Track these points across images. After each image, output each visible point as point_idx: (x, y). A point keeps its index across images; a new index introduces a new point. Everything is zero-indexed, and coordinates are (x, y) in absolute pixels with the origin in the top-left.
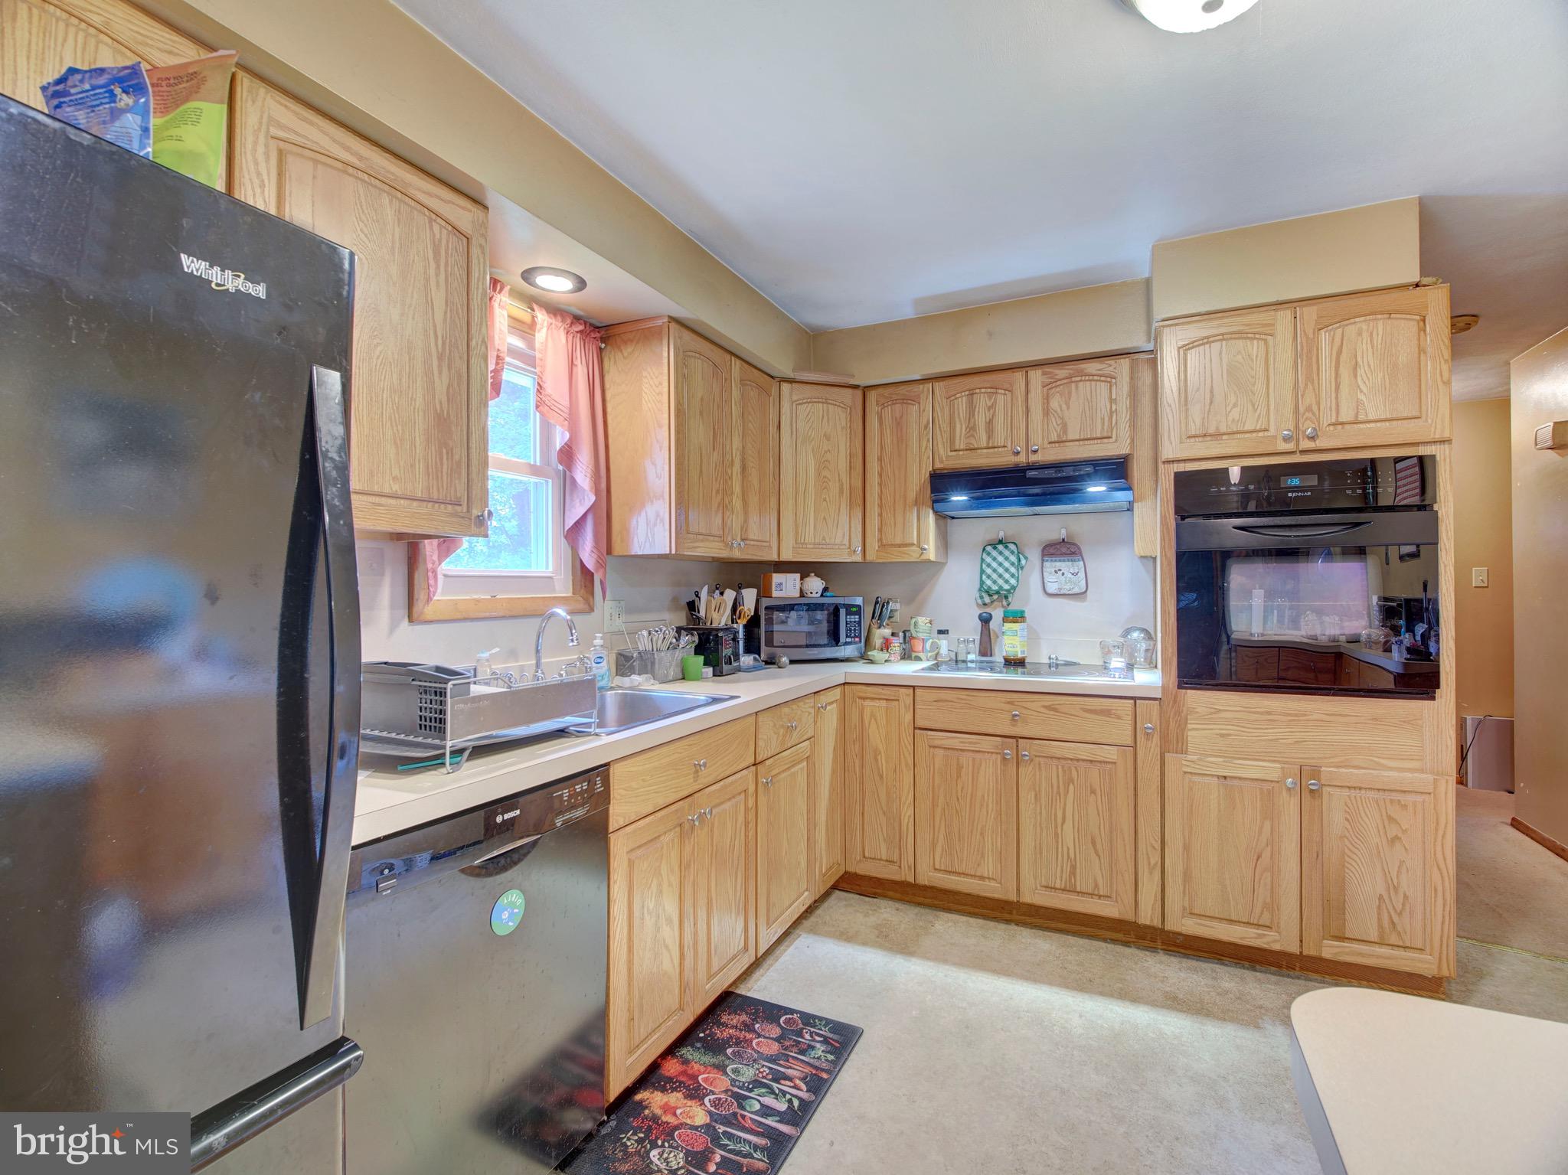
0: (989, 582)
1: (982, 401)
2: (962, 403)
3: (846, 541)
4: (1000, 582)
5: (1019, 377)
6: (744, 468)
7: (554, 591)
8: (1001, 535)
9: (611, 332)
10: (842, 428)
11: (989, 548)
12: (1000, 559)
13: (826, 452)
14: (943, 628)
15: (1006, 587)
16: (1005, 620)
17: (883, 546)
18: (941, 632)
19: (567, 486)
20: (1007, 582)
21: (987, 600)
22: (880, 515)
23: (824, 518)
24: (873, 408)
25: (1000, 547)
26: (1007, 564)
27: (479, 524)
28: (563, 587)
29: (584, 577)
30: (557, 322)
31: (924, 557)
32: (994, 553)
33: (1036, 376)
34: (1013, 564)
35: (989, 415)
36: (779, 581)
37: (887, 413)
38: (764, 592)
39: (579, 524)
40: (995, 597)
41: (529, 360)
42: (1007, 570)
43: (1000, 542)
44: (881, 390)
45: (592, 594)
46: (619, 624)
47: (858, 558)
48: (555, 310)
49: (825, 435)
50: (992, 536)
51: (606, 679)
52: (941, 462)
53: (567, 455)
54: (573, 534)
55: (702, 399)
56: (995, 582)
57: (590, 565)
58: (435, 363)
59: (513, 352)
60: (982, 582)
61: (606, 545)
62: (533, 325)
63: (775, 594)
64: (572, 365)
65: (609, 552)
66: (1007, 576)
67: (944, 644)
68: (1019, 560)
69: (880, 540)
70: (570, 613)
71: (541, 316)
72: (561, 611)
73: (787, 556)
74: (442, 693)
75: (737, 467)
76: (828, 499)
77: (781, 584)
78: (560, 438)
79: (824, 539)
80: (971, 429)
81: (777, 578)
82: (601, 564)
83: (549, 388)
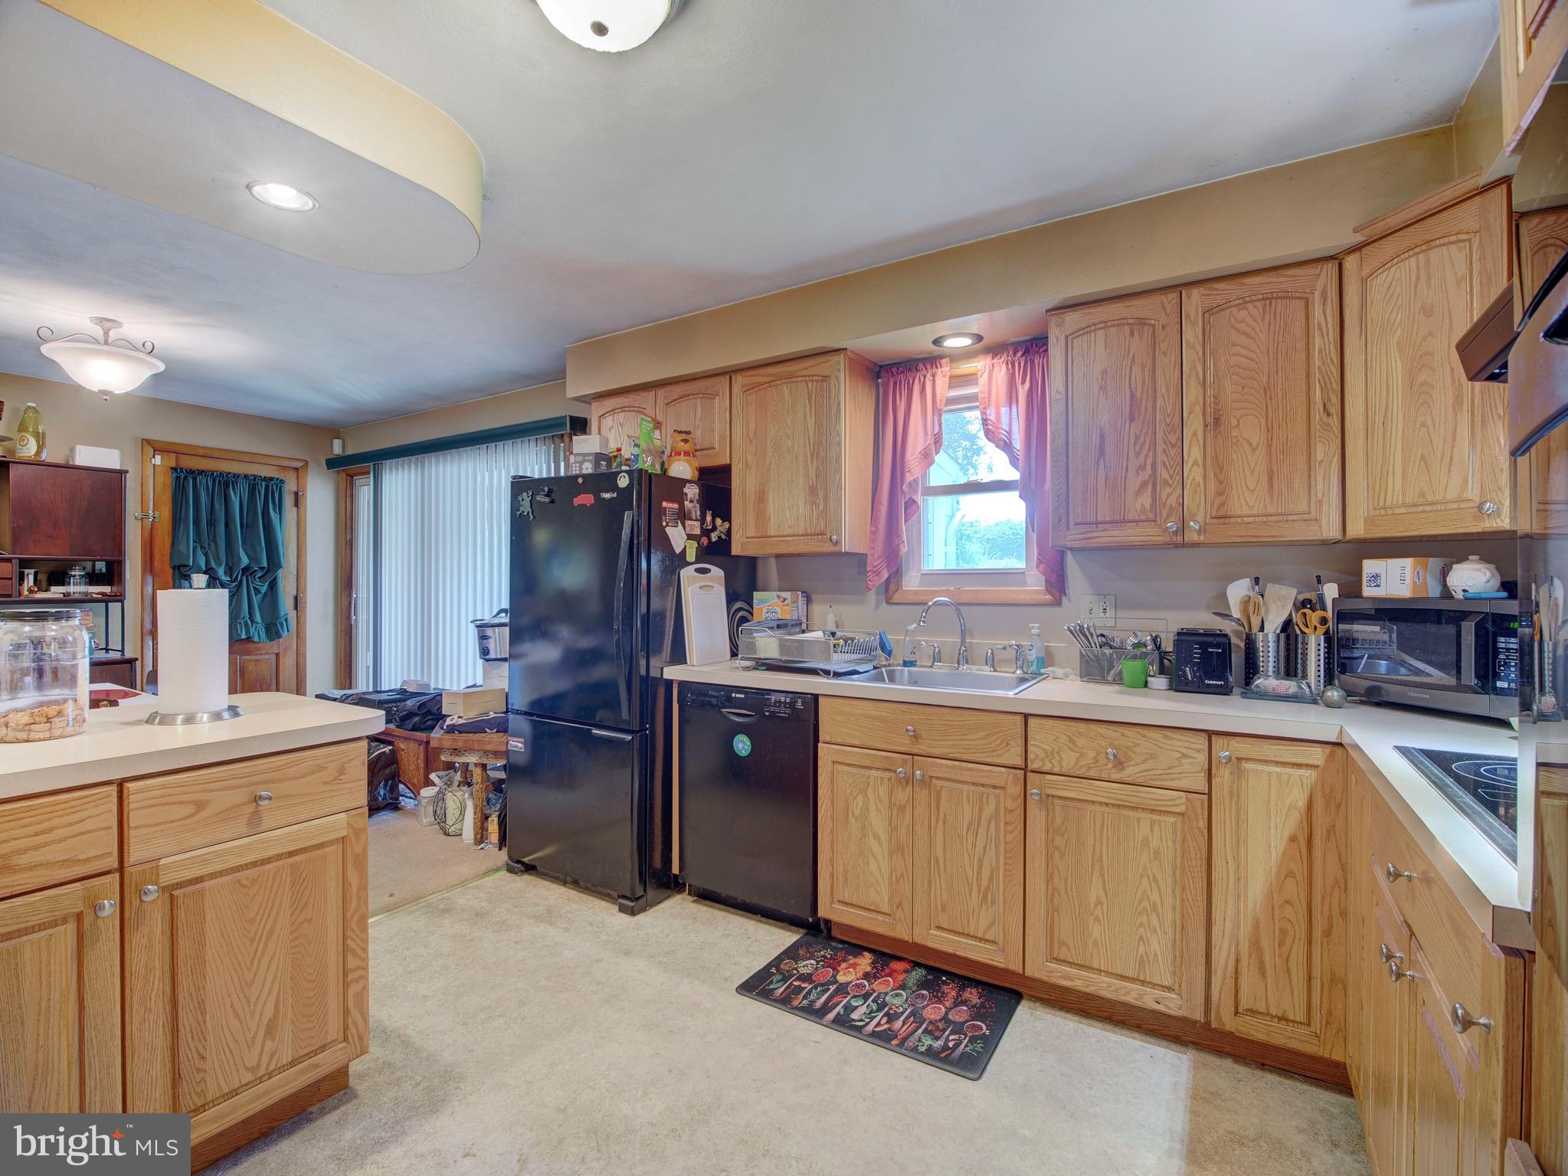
7: (1025, 585)
10: (1459, 282)
13: (1424, 339)
23: (1423, 458)
28: (1036, 581)
36: (1374, 572)
49: (1423, 308)
51: (1035, 666)
58: (809, 459)
62: (977, 373)
63: (1368, 591)
64: (1011, 388)
71: (983, 363)
73: (1356, 531)
76: (1429, 423)
77: (1376, 577)
79: (1422, 494)
81: (1370, 566)
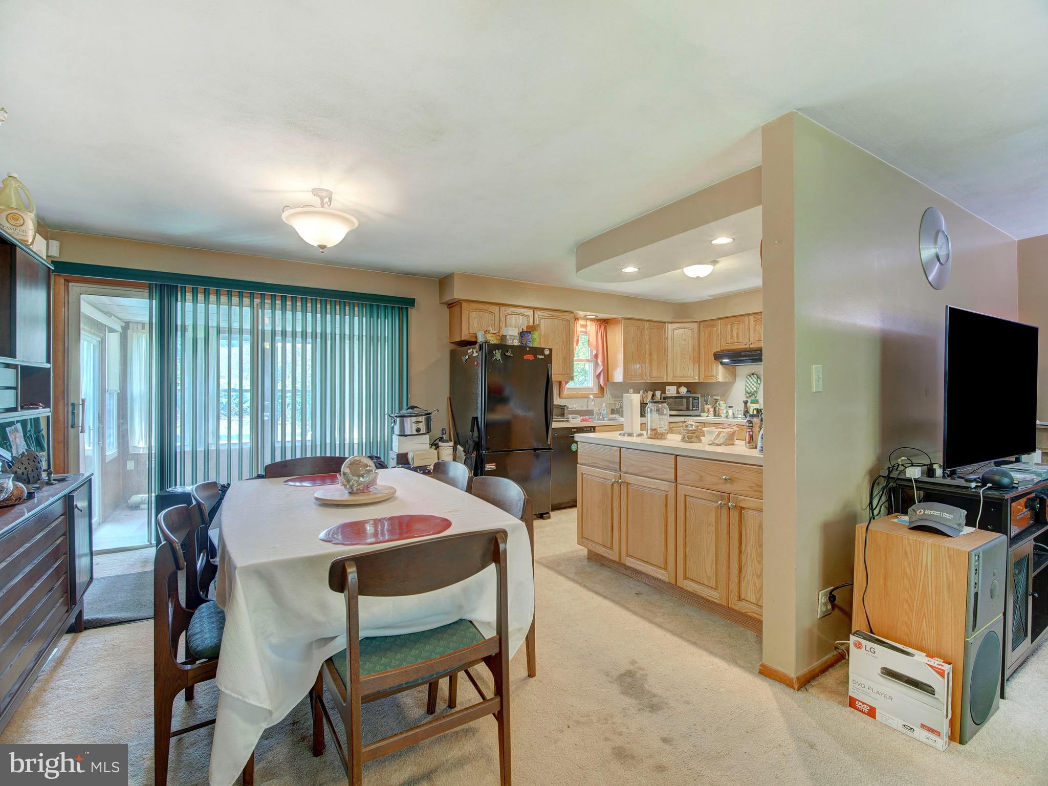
0: (747, 389)
1: (735, 326)
2: (729, 327)
3: (692, 375)
4: (751, 389)
5: (747, 318)
6: (650, 354)
7: (593, 391)
8: (754, 371)
9: (608, 321)
10: (691, 337)
11: (748, 377)
12: (751, 380)
13: (684, 345)
14: (730, 406)
15: (753, 391)
16: (751, 403)
17: (705, 376)
18: (729, 407)
19: (596, 364)
20: (753, 389)
21: (748, 395)
22: (704, 366)
23: (684, 367)
24: (702, 328)
25: (752, 376)
26: (753, 382)
27: (572, 379)
28: (596, 391)
29: (602, 389)
30: (594, 323)
31: (718, 380)
32: (750, 378)
33: (752, 318)
34: (755, 382)
35: (737, 331)
37: (707, 330)
38: (663, 392)
39: (600, 374)
40: (751, 394)
41: (586, 333)
42: (753, 385)
43: (753, 374)
44: (704, 323)
45: (604, 392)
46: (612, 401)
47: (697, 381)
48: (592, 320)
49: (683, 339)
50: (750, 372)
52: (723, 347)
53: (596, 356)
54: (598, 376)
55: (633, 338)
56: (749, 389)
57: (602, 385)
59: (581, 332)
60: (746, 389)
61: (607, 379)
62: (586, 325)
63: (667, 393)
64: (597, 333)
65: (608, 381)
66: (753, 387)
67: (730, 412)
68: (757, 381)
69: (704, 374)
70: (594, 397)
71: (589, 323)
72: (591, 397)
73: (670, 380)
74: (564, 409)
75: (647, 355)
76: (685, 362)
77: (669, 390)
78: (594, 352)
79: (684, 374)
80: (732, 336)
81: (668, 388)
82: (605, 384)
83: (591, 340)
